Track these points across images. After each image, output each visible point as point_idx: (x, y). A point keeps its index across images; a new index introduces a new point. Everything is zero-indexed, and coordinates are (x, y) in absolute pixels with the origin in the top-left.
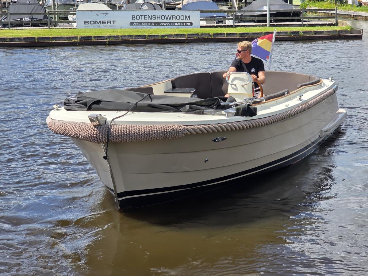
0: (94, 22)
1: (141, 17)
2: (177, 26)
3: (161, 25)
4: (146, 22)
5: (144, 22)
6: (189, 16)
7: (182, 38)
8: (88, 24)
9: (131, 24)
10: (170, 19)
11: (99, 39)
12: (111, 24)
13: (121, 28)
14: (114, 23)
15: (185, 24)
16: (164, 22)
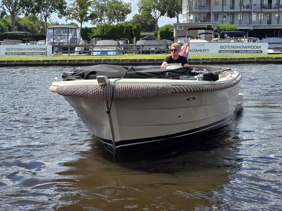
0: (195, 50)
1: (226, 47)
2: (251, 53)
3: (240, 53)
4: (230, 50)
5: (228, 51)
6: (260, 46)
7: (253, 60)
8: (191, 51)
9: (220, 51)
10: (246, 48)
11: (196, 60)
12: (206, 51)
13: (213, 54)
14: (208, 51)
15: (257, 52)
16: (242, 51)
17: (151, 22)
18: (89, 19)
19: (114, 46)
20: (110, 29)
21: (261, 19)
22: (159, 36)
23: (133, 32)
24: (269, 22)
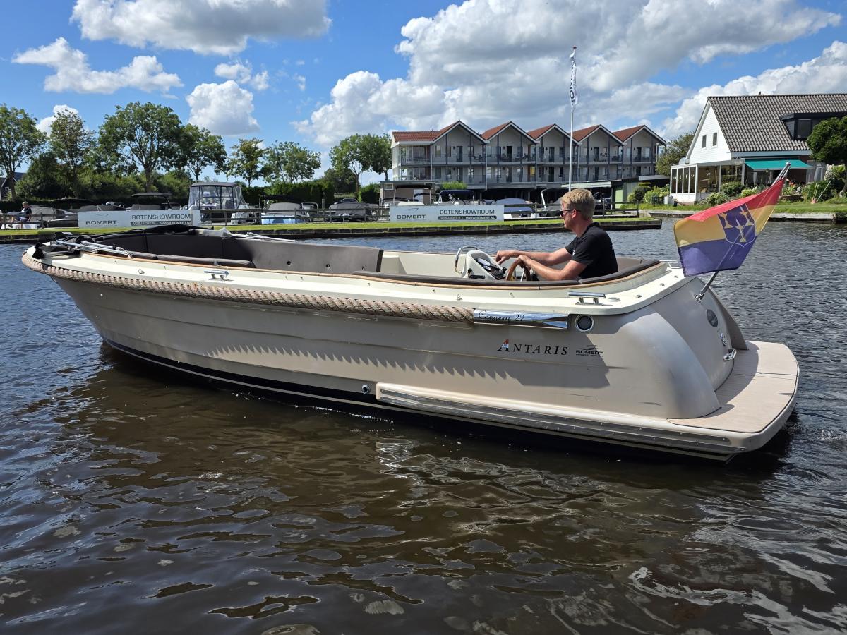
0: (405, 216)
1: (448, 211)
2: (482, 219)
3: (467, 219)
5: (451, 216)
6: (494, 210)
7: (484, 230)
8: (400, 218)
9: (440, 218)
10: (475, 213)
11: (407, 230)
12: (421, 218)
13: (430, 221)
14: (424, 218)
15: (490, 218)
16: (470, 216)
17: (351, 180)
18: (261, 176)
19: (292, 210)
20: (290, 189)
21: (498, 176)
22: (360, 198)
23: (324, 193)
24: (509, 179)
